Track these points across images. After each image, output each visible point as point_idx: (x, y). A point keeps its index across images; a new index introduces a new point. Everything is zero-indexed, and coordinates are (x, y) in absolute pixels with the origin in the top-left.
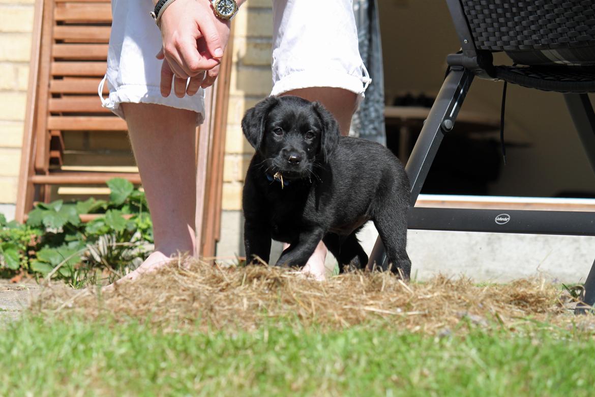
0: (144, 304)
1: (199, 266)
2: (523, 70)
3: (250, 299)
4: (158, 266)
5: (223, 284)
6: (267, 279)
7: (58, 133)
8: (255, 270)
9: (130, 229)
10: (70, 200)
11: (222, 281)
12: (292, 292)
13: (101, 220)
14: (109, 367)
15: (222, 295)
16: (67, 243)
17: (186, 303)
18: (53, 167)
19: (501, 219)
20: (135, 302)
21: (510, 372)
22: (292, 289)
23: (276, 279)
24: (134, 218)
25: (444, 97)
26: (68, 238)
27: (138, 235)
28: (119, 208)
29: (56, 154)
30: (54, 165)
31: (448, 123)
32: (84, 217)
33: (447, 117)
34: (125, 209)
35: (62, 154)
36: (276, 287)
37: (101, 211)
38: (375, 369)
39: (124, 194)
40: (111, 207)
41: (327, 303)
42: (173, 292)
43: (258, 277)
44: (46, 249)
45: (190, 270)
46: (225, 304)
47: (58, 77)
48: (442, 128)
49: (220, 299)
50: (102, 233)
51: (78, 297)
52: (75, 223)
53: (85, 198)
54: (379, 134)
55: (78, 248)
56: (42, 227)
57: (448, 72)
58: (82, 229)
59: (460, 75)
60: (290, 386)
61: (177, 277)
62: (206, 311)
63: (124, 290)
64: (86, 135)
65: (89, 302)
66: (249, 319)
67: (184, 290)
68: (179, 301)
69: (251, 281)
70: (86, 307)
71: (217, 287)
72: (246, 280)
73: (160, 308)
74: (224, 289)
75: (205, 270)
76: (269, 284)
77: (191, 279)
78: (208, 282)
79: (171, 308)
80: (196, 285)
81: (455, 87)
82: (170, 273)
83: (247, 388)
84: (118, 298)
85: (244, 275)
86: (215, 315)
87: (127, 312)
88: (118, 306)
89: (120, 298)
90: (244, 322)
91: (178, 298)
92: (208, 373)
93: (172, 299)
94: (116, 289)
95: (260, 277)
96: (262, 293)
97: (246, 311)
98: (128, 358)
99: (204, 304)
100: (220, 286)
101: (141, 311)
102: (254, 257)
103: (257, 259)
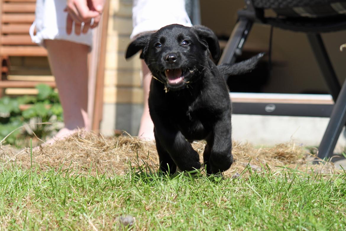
0: (58, 159)
1: (91, 136)
2: (283, 20)
3: (121, 156)
4: (66, 137)
5: (104, 147)
6: (131, 144)
7: (6, 58)
8: (124, 139)
9: (49, 114)
10: (13, 97)
11: (105, 145)
13: (32, 109)
15: (104, 154)
16: (11, 123)
17: (83, 158)
20: (53, 158)
23: (136, 144)
26: (12, 119)
27: (54, 118)
28: (43, 101)
29: (5, 69)
30: (4, 76)
31: (238, 52)
32: (22, 107)
33: (238, 47)
34: (46, 102)
35: (9, 70)
36: (137, 148)
37: (31, 103)
39: (46, 93)
40: (38, 101)
42: (75, 152)
43: (126, 143)
45: (85, 139)
46: (106, 159)
48: (235, 54)
49: (103, 156)
50: (32, 116)
51: (18, 155)
52: (16, 110)
55: (18, 126)
57: (238, 21)
58: (20, 114)
59: (245, 23)
60: (145, 207)
61: (77, 143)
62: (95, 163)
63: (46, 151)
64: (23, 58)
65: (25, 158)
66: (120, 168)
67: (82, 151)
68: (79, 157)
69: (122, 145)
70: (23, 161)
71: (101, 149)
72: (118, 145)
73: (67, 161)
74: (105, 150)
75: (94, 139)
76: (132, 147)
77: (86, 144)
78: (96, 146)
79: (74, 161)
80: (89, 148)
81: (242, 29)
82: (74, 141)
83: (119, 209)
84: (42, 156)
85: (117, 141)
86: (100, 165)
87: (47, 164)
88: (42, 160)
89: (44, 155)
90: (117, 170)
91: (78, 155)
92: (96, 199)
93: (74, 156)
94: (41, 150)
95: (127, 143)
96: (128, 152)
97: (118, 163)
98: (48, 191)
99: (93, 159)
100: (103, 148)
101: (56, 163)
102: (123, 132)
103: (125, 133)
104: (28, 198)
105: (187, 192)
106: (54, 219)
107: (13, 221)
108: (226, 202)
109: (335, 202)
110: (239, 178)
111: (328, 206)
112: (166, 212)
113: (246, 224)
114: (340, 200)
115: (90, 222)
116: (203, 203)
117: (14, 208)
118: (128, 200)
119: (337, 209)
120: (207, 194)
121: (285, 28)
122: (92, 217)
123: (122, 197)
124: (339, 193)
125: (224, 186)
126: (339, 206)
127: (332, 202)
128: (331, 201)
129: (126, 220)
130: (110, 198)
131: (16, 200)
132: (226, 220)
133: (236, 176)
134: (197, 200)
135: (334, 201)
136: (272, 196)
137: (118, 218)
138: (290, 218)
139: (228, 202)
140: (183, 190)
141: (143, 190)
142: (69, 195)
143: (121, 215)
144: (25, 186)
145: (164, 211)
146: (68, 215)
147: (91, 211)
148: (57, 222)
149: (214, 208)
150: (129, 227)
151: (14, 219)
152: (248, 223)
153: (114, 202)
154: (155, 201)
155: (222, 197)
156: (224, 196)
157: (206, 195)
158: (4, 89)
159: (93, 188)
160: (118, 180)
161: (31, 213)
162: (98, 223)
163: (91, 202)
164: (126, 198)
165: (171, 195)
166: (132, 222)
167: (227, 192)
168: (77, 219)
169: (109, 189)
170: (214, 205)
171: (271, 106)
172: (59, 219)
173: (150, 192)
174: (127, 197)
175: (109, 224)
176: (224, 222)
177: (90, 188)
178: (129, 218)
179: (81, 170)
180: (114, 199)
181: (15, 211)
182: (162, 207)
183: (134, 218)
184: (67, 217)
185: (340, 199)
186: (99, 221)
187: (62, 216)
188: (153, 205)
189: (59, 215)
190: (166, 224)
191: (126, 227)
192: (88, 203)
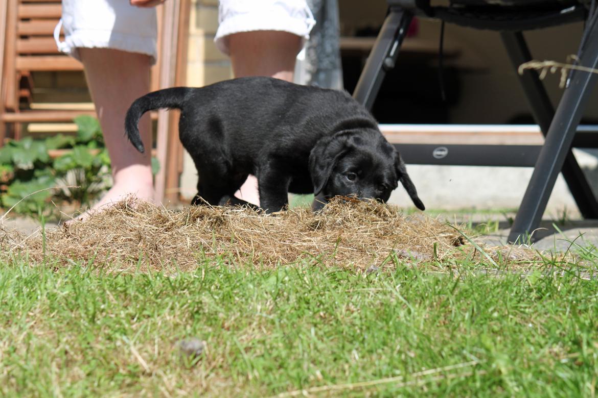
0: (92, 245)
1: (146, 206)
2: (459, 10)
3: (193, 238)
5: (167, 224)
6: (209, 219)
7: (26, 74)
8: (199, 210)
9: (97, 164)
10: (39, 137)
11: (168, 221)
12: (233, 230)
13: (68, 156)
14: (52, 309)
15: (167, 235)
16: (36, 178)
17: (132, 242)
18: (24, 105)
19: (439, 153)
20: (83, 243)
21: (431, 306)
22: (233, 228)
23: (218, 218)
24: (100, 153)
25: (385, 37)
26: (37, 173)
27: (104, 169)
28: (86, 143)
29: (25, 93)
30: (24, 104)
31: (389, 62)
32: (53, 152)
33: (388, 56)
34: (92, 145)
35: (32, 94)
36: (219, 225)
37: (68, 146)
38: (304, 305)
39: (91, 131)
40: (79, 143)
41: (267, 240)
42: (119, 233)
43: (201, 217)
44: (17, 185)
45: (137, 211)
46: (169, 243)
47: (25, 19)
48: (384, 67)
49: (165, 238)
50: (69, 168)
52: (44, 159)
53: (53, 134)
54: (334, 67)
55: (47, 183)
56: (12, 163)
57: (388, 13)
58: (50, 164)
59: (400, 16)
60: (223, 324)
61: (124, 217)
62: (151, 250)
63: (73, 231)
64: (54, 74)
65: (40, 244)
66: (192, 257)
67: (131, 231)
68: (126, 241)
69: (195, 220)
70: (36, 248)
71: (162, 227)
72: (189, 220)
73: (107, 248)
74: (169, 228)
75: (152, 211)
76: (212, 223)
77: (138, 219)
78: (154, 222)
79: (118, 248)
80: (143, 225)
81: (395, 27)
82: (118, 214)
83: (182, 327)
84: (68, 240)
85: (187, 214)
86: (160, 254)
87: (75, 253)
88: (67, 247)
89: (70, 239)
90: (187, 260)
91: (124, 238)
92: (146, 313)
93: (118, 239)
94: (66, 231)
95: (203, 216)
96: (204, 232)
97: (189, 249)
98: (70, 300)
99: (149, 243)
100: (165, 226)
101: (90, 251)
102: (198, 198)
103: (200, 200)
104: (37, 311)
105: (290, 297)
106: (76, 346)
107: (12, 350)
108: (352, 312)
109: (527, 310)
110: (377, 273)
111: (515, 316)
112: (256, 331)
113: (383, 349)
114: (536, 306)
115: (134, 350)
116: (317, 315)
117: (14, 329)
118: (197, 312)
119: (530, 321)
120: (323, 301)
121: (464, 24)
122: (137, 342)
123: (186, 308)
124: (534, 295)
125: (351, 287)
126: (534, 316)
127: (522, 310)
128: (521, 307)
129: (190, 347)
130: (167, 310)
131: (18, 315)
132: (351, 342)
133: (372, 270)
134: (306, 311)
135: (526, 308)
136: (427, 302)
137: (178, 343)
138: (453, 337)
139: (355, 314)
140: (285, 294)
141: (221, 295)
142: (103, 307)
143: (184, 337)
144: (33, 291)
145: (254, 330)
146: (100, 338)
147: (136, 332)
148: (82, 351)
149: (333, 322)
150: (195, 357)
151: (13, 347)
152: (386, 348)
153: (174, 317)
154: (239, 314)
155: (348, 305)
156: (351, 304)
157: (321, 303)
158: (26, 123)
159: (141, 293)
160: (183, 280)
161: (40, 337)
162: (146, 352)
163: (137, 316)
164: (193, 309)
165: (266, 303)
166: (201, 349)
167: (355, 297)
168: (112, 345)
169: (168, 295)
170: (335, 318)
171: (442, 150)
172: (84, 345)
173: (232, 299)
174: (194, 307)
175: (164, 353)
176: (348, 346)
177: (137, 293)
178: (195, 343)
179: (129, 262)
180: (174, 313)
181: (15, 334)
182: (250, 324)
183: (204, 343)
184: (98, 342)
185: (535, 304)
186: (149, 348)
187: (90, 340)
188: (235, 320)
189: (85, 339)
190: (255, 352)
191: (191, 357)
192: (133, 319)
